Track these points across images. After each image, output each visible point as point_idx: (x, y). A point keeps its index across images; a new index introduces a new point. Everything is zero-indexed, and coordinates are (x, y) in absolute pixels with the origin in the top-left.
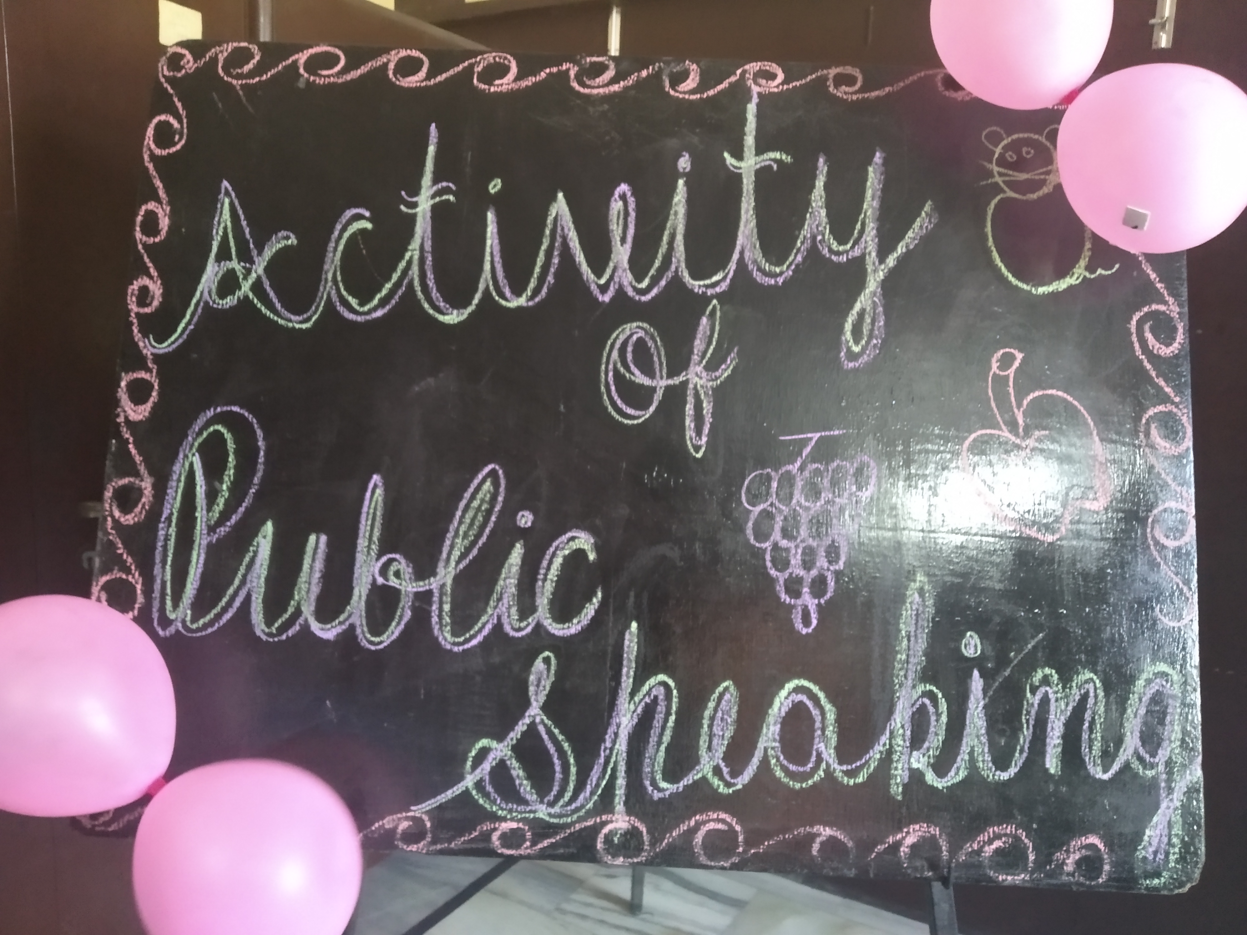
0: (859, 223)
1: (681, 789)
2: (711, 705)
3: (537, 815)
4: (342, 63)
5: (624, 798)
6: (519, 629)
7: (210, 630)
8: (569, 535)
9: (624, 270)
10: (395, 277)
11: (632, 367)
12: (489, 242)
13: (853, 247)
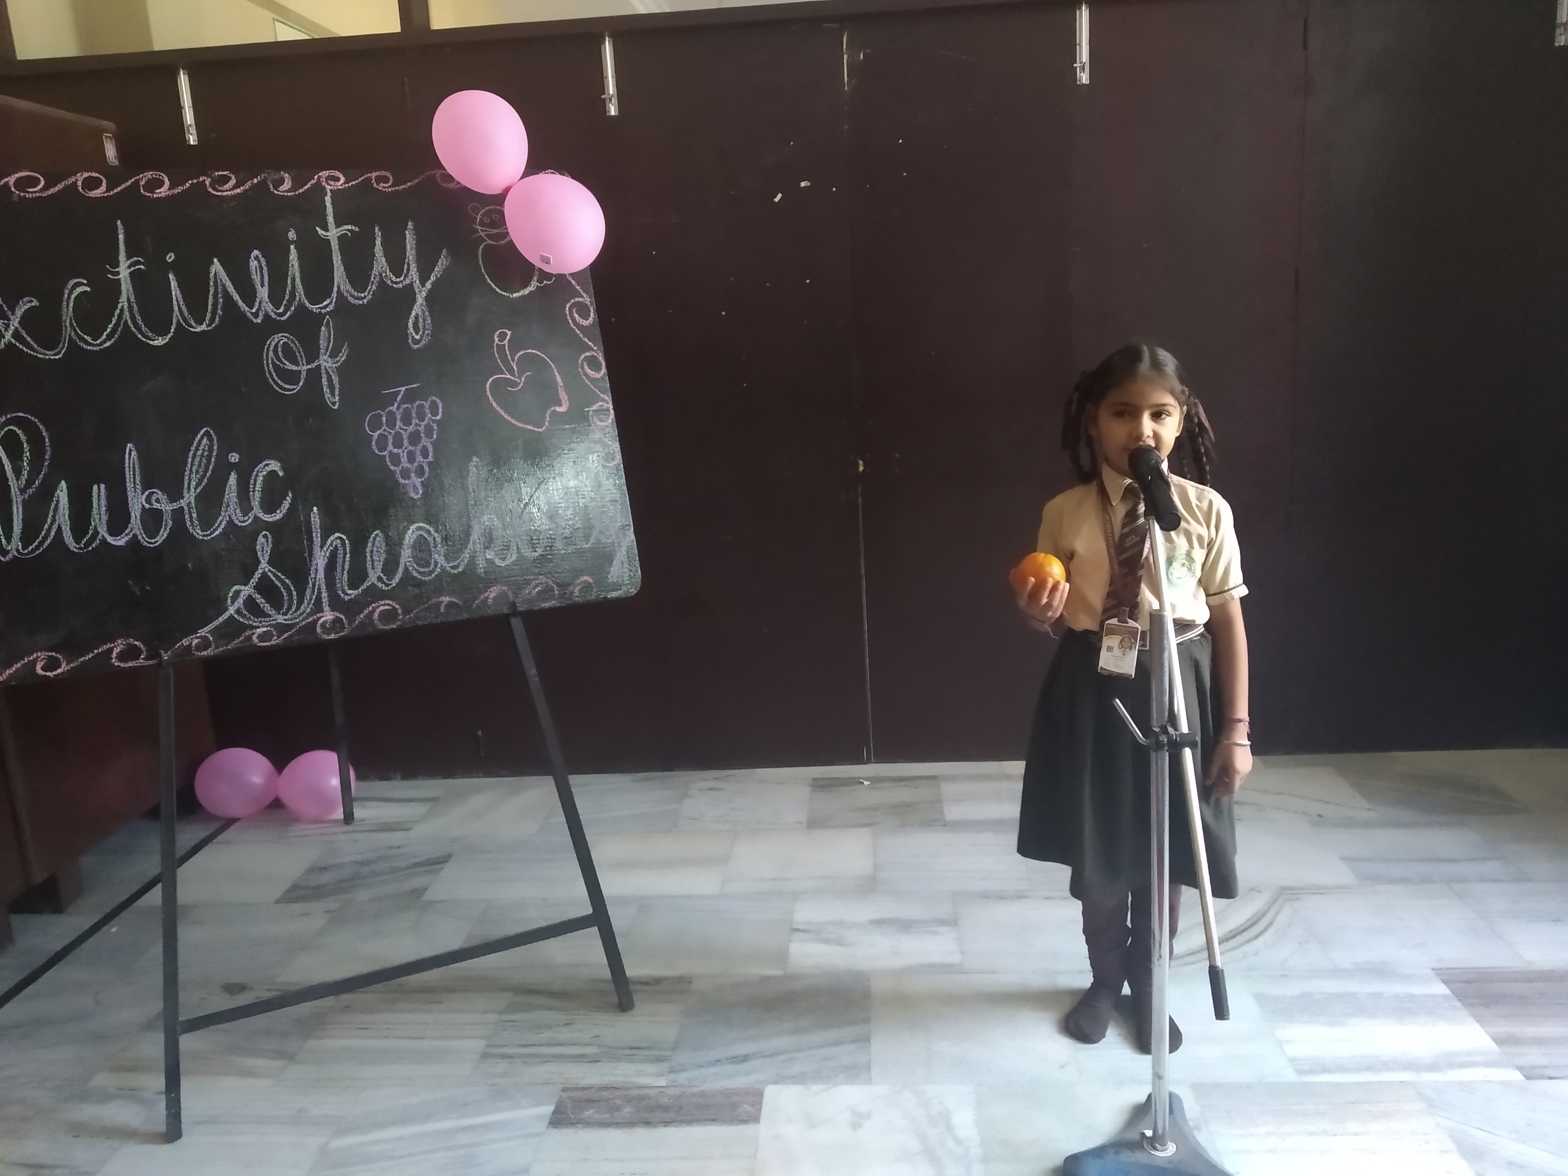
0: (406, 264)
1: (360, 592)
2: (370, 545)
3: (277, 621)
4: (43, 183)
5: (328, 603)
6: (244, 521)
7: (38, 552)
8: (264, 463)
9: (267, 303)
10: (114, 320)
11: (283, 360)
12: (174, 293)
13: (404, 279)
